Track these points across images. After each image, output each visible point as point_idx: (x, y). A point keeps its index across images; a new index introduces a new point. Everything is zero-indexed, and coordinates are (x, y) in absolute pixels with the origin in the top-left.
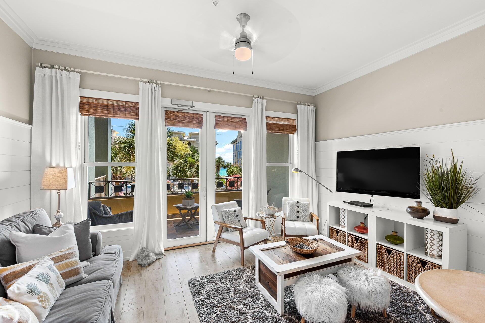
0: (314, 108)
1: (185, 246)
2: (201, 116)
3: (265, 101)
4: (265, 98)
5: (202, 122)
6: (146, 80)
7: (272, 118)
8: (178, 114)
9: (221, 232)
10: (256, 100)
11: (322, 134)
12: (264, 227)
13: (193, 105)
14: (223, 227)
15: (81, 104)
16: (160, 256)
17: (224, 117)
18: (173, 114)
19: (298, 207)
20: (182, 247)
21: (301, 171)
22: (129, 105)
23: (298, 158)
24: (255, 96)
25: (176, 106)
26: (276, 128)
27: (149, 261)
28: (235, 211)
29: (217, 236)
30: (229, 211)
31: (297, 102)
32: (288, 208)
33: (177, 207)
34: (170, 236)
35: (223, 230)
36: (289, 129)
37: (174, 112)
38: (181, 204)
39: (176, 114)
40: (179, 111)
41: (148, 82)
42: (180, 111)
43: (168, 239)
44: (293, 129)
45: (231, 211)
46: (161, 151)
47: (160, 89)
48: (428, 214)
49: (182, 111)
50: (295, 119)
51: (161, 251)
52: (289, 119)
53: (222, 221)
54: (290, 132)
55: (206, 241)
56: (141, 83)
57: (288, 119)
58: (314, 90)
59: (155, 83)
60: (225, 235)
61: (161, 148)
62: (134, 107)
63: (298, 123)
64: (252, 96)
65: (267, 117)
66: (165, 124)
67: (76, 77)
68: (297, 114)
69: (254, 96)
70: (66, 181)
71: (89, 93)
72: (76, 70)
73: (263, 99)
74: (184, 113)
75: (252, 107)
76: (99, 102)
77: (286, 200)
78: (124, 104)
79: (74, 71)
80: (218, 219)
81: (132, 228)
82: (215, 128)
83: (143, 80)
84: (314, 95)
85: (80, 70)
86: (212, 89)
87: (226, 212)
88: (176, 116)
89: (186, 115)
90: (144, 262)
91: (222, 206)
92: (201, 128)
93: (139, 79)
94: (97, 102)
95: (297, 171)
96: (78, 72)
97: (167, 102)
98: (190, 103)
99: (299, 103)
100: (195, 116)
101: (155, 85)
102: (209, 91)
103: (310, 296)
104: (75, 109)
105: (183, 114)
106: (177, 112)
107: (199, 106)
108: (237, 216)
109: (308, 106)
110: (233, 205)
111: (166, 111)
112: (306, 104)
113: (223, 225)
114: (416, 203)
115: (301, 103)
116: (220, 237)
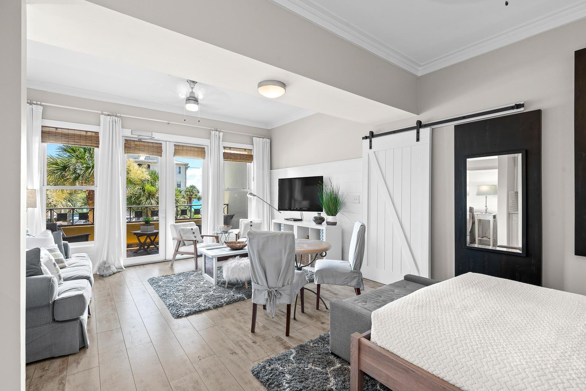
0: (268, 141)
1: (144, 263)
2: (161, 145)
3: (221, 134)
4: (222, 130)
5: (162, 151)
6: (107, 113)
7: (230, 148)
8: (138, 143)
9: (179, 246)
10: (213, 133)
11: (275, 164)
12: (217, 241)
13: (153, 137)
14: (180, 241)
15: (43, 132)
16: (120, 270)
17: (183, 146)
18: (132, 143)
19: (251, 226)
20: (141, 264)
21: (255, 196)
22: (89, 134)
23: (254, 183)
24: (213, 129)
25: (136, 136)
26: (233, 157)
27: (111, 272)
28: (192, 229)
29: (175, 251)
30: (186, 229)
32: (243, 227)
33: (135, 234)
34: (128, 256)
36: (246, 158)
37: (134, 141)
38: (140, 231)
39: (136, 143)
40: (138, 140)
41: (109, 115)
42: (140, 141)
43: (127, 258)
44: (249, 158)
45: (189, 229)
46: (121, 176)
47: (121, 122)
48: (324, 220)
49: (142, 141)
50: (252, 150)
51: (121, 266)
53: (179, 237)
54: (247, 161)
55: (166, 259)
56: (102, 117)
57: (245, 149)
58: (270, 124)
59: (116, 116)
60: (182, 249)
61: (121, 174)
62: (94, 137)
63: (254, 154)
64: (210, 128)
65: (224, 148)
66: (125, 152)
67: (40, 109)
68: (253, 145)
69: (212, 129)
70: (36, 200)
71: (51, 123)
72: (39, 103)
73: (220, 132)
75: (210, 139)
76: (59, 131)
77: (242, 221)
78: (84, 133)
79: (36, 104)
80: (176, 236)
81: (93, 245)
82: (174, 156)
83: (104, 113)
84: (270, 129)
85: (43, 103)
86: (171, 122)
87: (183, 230)
88: (136, 145)
89: (145, 144)
90: (106, 273)
91: (180, 225)
92: (161, 156)
93: (100, 112)
94: (57, 131)
95: (251, 195)
96: (41, 105)
97: (128, 133)
98: (149, 134)
99: (254, 135)
100: (154, 145)
101: (116, 118)
102: (168, 123)
103: (229, 265)
104: (38, 137)
105: (143, 143)
106: (137, 141)
107: (158, 137)
108: (194, 233)
109: (263, 138)
110: (191, 225)
111: (125, 140)
112: (261, 137)
113: (180, 239)
114: (317, 214)
115: (257, 136)
116: (177, 251)
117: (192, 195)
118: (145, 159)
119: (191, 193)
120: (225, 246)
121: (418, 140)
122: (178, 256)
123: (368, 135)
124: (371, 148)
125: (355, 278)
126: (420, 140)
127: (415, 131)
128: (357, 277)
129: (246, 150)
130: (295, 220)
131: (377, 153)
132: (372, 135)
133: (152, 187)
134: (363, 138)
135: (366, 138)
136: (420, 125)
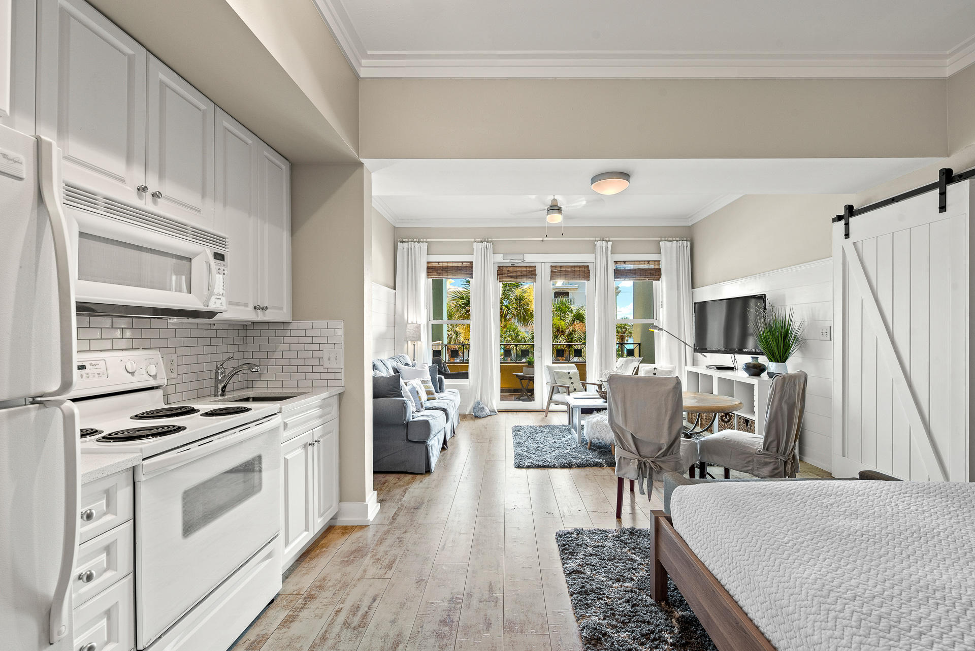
0: (687, 244)
1: (517, 410)
2: (535, 268)
3: (610, 244)
4: (610, 239)
5: (536, 275)
6: (479, 240)
7: (625, 262)
8: (511, 269)
9: (552, 393)
10: (598, 244)
11: (698, 280)
13: (525, 258)
14: (554, 387)
15: (428, 268)
16: (493, 413)
17: (561, 266)
18: (505, 269)
20: (515, 410)
21: (662, 330)
22: (465, 264)
23: (663, 312)
24: (599, 239)
25: (508, 261)
26: (629, 275)
27: (484, 414)
28: (569, 373)
29: (549, 399)
30: (562, 372)
31: (660, 239)
33: (517, 376)
34: (503, 398)
35: (554, 392)
36: (650, 274)
37: (507, 267)
39: (509, 269)
40: (511, 265)
41: (482, 242)
42: (513, 266)
43: (501, 400)
44: (656, 273)
45: (565, 373)
46: (493, 308)
47: (492, 247)
48: (763, 370)
49: (515, 265)
50: (659, 261)
51: (494, 410)
52: (649, 261)
53: (553, 382)
54: (654, 278)
55: (540, 409)
56: (475, 244)
58: (689, 218)
59: (488, 242)
60: (556, 397)
61: (493, 305)
62: (469, 267)
63: (663, 266)
64: (594, 239)
65: (616, 262)
66: (498, 280)
67: (424, 246)
68: (661, 253)
69: (597, 239)
70: (420, 334)
71: (434, 258)
72: (425, 240)
73: (608, 241)
74: (517, 266)
75: (594, 252)
76: (441, 265)
78: (460, 265)
79: (423, 242)
80: (549, 380)
81: (468, 383)
82: (551, 280)
83: (477, 240)
84: (690, 225)
85: (428, 240)
86: (546, 239)
87: (557, 373)
88: (509, 271)
89: (518, 269)
90: (479, 414)
91: (556, 368)
92: (535, 281)
93: (473, 240)
94: (439, 265)
95: (659, 330)
96: (426, 242)
97: (499, 258)
98: (521, 257)
99: (663, 239)
100: (527, 269)
101: (487, 244)
102: (542, 240)
103: (592, 421)
104: (423, 274)
105: (516, 268)
106: (509, 267)
107: (530, 259)
108: (571, 378)
109: (677, 241)
110: (570, 368)
111: (498, 266)
112: (674, 239)
113: (553, 385)
114: (751, 359)
115: (667, 239)
116: (551, 399)
117: (624, 333)
118: (563, 284)
119: (624, 330)
120: (599, 397)
121: (943, 208)
122: (553, 407)
123: (842, 213)
124: (847, 235)
125: (766, 464)
126: (948, 208)
127: (937, 192)
128: (772, 464)
129: (650, 263)
130: (720, 368)
131: (859, 245)
132: (851, 211)
133: (561, 321)
134: (834, 220)
135: (839, 218)
136: (948, 177)
